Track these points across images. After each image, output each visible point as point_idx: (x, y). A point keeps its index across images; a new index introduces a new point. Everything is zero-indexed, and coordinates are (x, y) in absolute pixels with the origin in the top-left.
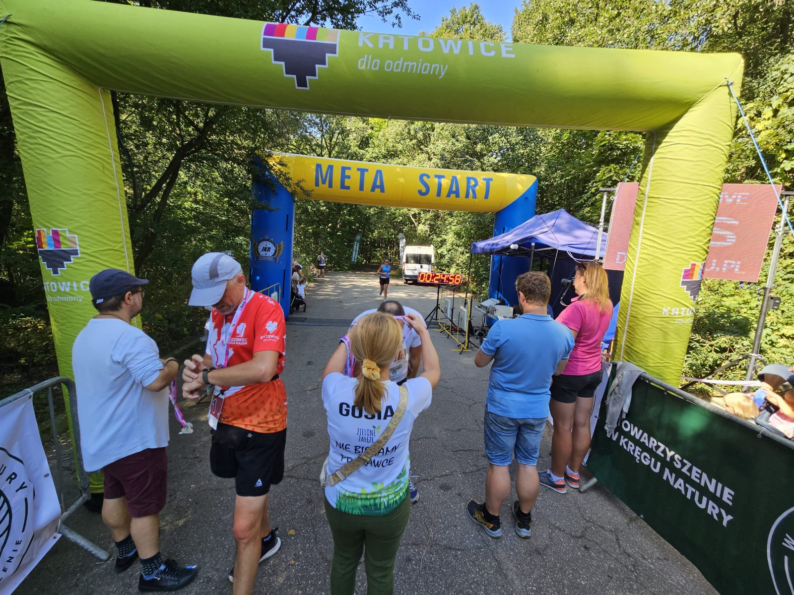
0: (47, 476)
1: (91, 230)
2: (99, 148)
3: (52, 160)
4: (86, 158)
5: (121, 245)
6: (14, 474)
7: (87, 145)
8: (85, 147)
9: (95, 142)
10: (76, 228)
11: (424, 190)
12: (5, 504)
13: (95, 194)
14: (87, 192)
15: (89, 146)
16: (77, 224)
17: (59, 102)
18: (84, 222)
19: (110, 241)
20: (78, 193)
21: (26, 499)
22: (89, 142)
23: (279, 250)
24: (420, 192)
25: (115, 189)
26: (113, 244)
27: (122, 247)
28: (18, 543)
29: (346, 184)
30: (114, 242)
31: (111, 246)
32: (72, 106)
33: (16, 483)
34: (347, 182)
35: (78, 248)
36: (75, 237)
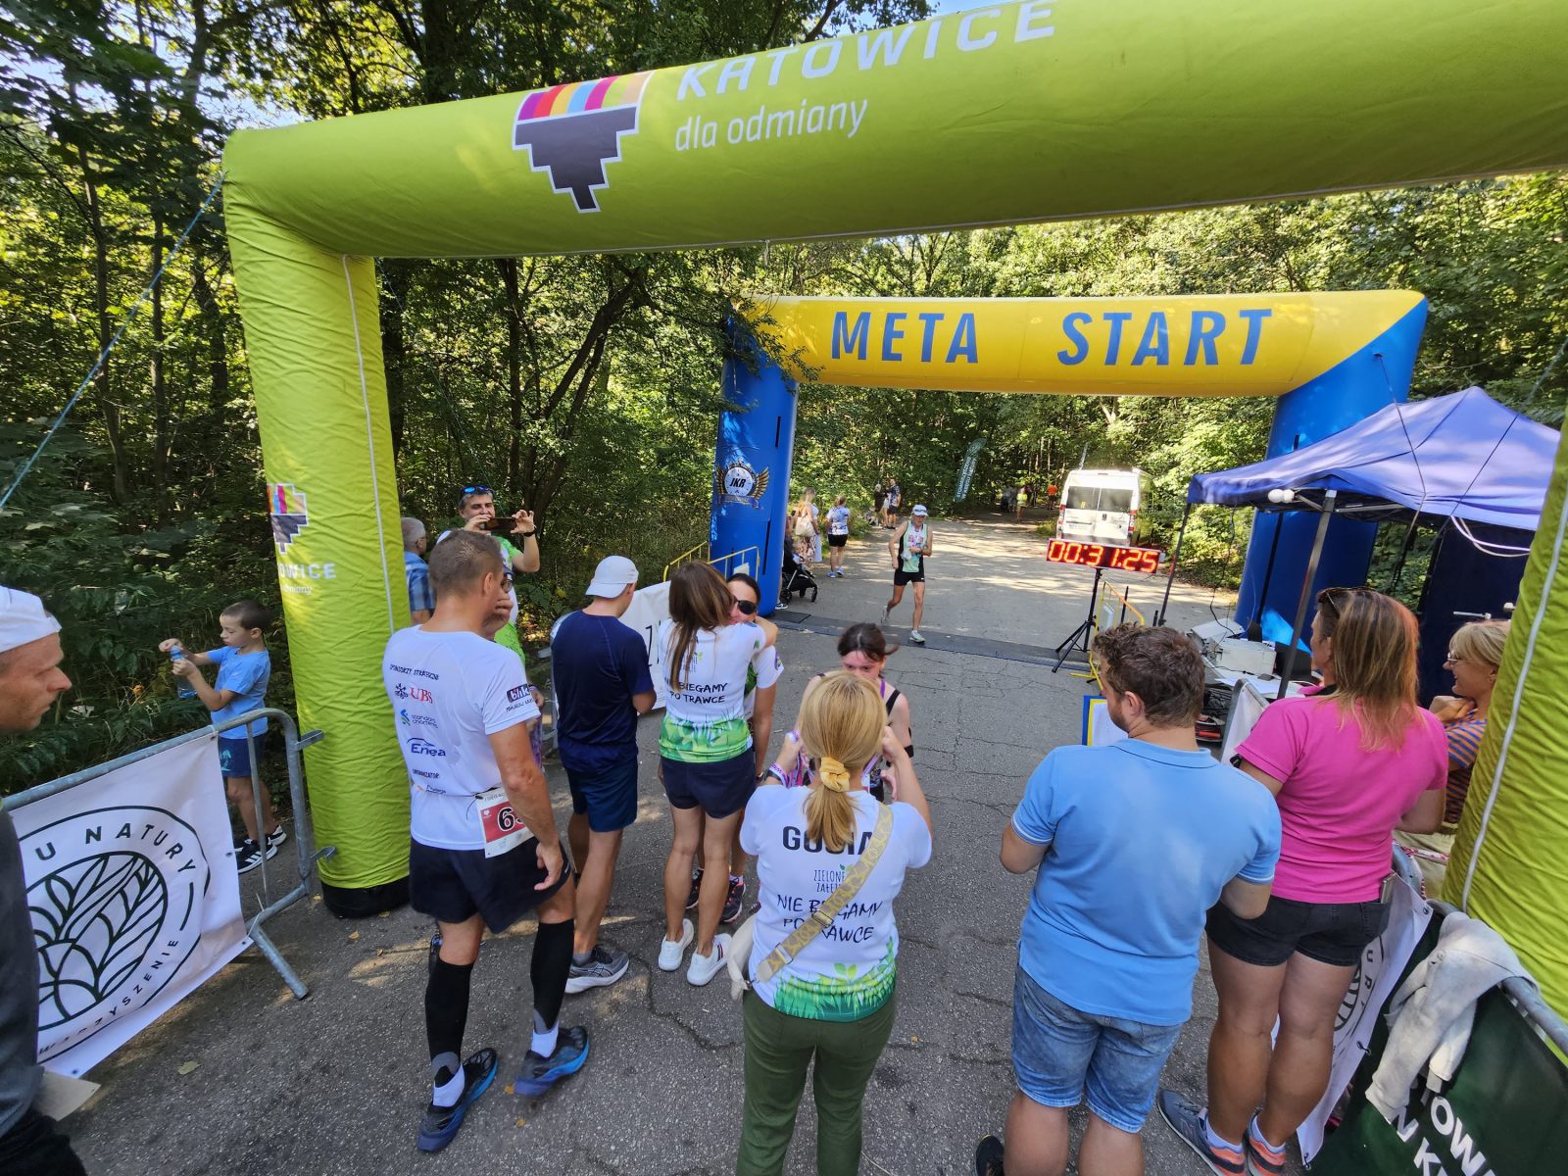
0: (229, 854)
1: (322, 484)
2: (337, 353)
3: (275, 381)
4: (317, 373)
5: (371, 505)
6: (178, 845)
7: (318, 352)
8: (317, 355)
9: (332, 344)
10: (306, 482)
11: (1073, 350)
12: (160, 886)
13: (330, 428)
14: (317, 425)
15: (323, 352)
16: (306, 476)
17: (283, 291)
18: (313, 472)
19: (351, 500)
20: (306, 428)
21: (191, 885)
22: (324, 345)
23: (761, 484)
24: (1064, 357)
25: (364, 417)
26: (356, 506)
27: (373, 509)
28: (172, 944)
29: (894, 350)
30: (357, 502)
31: (351, 508)
32: (301, 293)
33: (180, 860)
34: (896, 346)
35: (306, 513)
36: (302, 497)
